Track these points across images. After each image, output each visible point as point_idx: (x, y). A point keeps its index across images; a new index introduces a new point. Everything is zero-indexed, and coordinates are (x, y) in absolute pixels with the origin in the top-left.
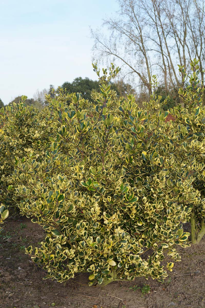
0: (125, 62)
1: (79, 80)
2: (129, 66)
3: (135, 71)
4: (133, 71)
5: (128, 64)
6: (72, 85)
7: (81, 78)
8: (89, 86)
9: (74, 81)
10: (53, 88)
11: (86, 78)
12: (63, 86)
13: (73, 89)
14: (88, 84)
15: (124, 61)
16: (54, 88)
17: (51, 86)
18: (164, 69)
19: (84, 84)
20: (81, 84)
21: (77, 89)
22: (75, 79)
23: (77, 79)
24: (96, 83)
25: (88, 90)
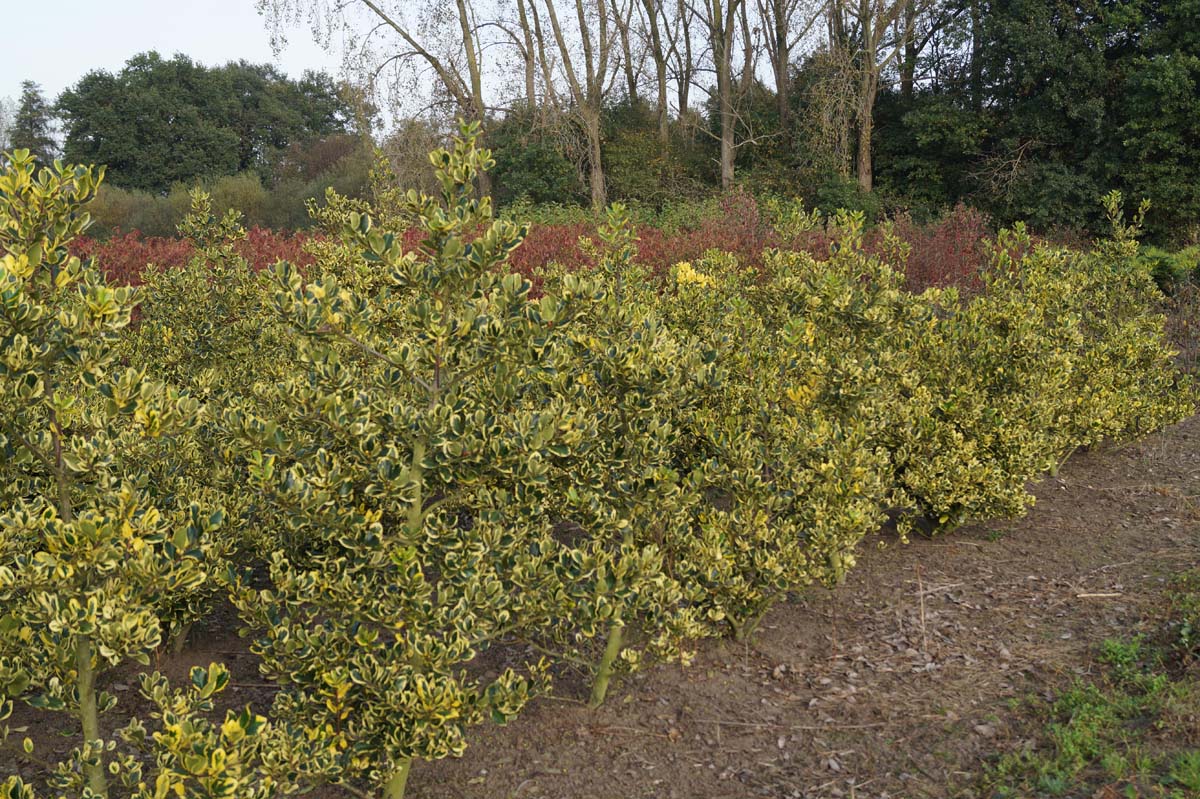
0: (384, 17)
1: (150, 62)
2: (398, 30)
3: (422, 52)
4: (414, 49)
5: (393, 24)
6: (121, 84)
7: (154, 56)
8: (190, 88)
9: (125, 66)
10: (35, 93)
11: (176, 56)
12: (80, 86)
13: (125, 100)
14: (186, 83)
15: (378, 11)
16: (39, 94)
17: (28, 85)
18: (524, 44)
19: (170, 80)
20: (160, 80)
21: (144, 100)
22: (130, 58)
23: (140, 61)
24: (219, 79)
25: (190, 107)
